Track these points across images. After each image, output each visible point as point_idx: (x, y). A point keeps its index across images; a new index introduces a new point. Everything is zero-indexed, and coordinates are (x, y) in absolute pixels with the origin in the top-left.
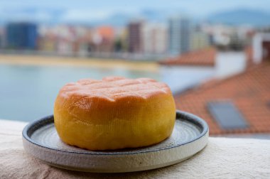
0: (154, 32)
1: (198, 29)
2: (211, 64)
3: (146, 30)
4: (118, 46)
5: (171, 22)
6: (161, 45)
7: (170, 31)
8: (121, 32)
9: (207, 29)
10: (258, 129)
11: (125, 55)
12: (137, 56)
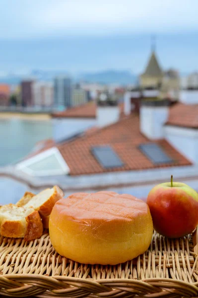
0: (43, 89)
1: (78, 86)
2: (93, 117)
3: (36, 87)
4: (13, 101)
5: (56, 81)
6: (48, 100)
7: (56, 88)
8: (15, 89)
9: (84, 87)
10: (131, 167)
11: (20, 108)
12: (28, 109)
